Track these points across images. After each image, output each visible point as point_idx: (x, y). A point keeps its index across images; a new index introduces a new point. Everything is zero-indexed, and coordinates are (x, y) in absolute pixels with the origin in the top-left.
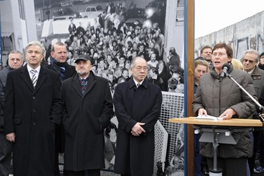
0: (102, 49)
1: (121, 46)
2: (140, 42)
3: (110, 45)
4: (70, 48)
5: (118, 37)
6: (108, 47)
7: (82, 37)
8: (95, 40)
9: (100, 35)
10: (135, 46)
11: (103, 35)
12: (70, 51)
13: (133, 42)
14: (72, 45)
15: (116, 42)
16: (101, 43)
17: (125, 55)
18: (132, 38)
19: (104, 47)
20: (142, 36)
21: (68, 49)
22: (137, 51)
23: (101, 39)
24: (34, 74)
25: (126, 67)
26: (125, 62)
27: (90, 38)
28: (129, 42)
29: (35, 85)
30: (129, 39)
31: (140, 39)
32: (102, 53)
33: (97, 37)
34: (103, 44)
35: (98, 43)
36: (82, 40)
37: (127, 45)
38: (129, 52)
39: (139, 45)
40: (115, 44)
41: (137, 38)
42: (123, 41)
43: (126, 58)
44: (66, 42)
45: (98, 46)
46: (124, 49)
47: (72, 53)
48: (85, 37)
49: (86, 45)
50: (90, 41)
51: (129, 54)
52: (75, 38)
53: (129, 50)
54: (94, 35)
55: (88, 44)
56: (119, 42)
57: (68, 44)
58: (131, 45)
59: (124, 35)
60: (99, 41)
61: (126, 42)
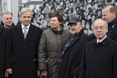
0: (67, 13)
1: (83, 11)
2: (99, 8)
3: (74, 11)
4: (43, 12)
5: (81, 4)
6: (72, 11)
7: (53, 4)
8: (63, 6)
9: (67, 2)
10: (94, 11)
11: (69, 3)
12: (43, 14)
13: (92, 8)
14: (45, 9)
15: (79, 8)
16: (67, 9)
17: (85, 18)
18: (92, 5)
19: (69, 12)
20: (100, 4)
21: (41, 13)
22: (96, 15)
23: (67, 6)
24: (25, 30)
25: (87, 27)
26: (85, 24)
27: (58, 4)
28: (89, 8)
29: (25, 37)
30: (90, 6)
31: (99, 6)
32: (68, 17)
33: (64, 3)
34: (68, 10)
35: (65, 9)
36: (52, 6)
37: (87, 10)
38: (89, 16)
39: (97, 11)
40: (78, 9)
41: (96, 5)
42: (84, 8)
43: (86, 21)
44: (40, 8)
45: (65, 11)
46: (85, 13)
47: (44, 16)
48: (55, 4)
49: (55, 10)
50: (58, 7)
51: (89, 17)
52: (47, 5)
53: (89, 14)
54: (62, 3)
55: (57, 9)
56: (81, 8)
57: (42, 9)
58: (91, 10)
59: (86, 3)
60: (65, 7)
61: (87, 8)
